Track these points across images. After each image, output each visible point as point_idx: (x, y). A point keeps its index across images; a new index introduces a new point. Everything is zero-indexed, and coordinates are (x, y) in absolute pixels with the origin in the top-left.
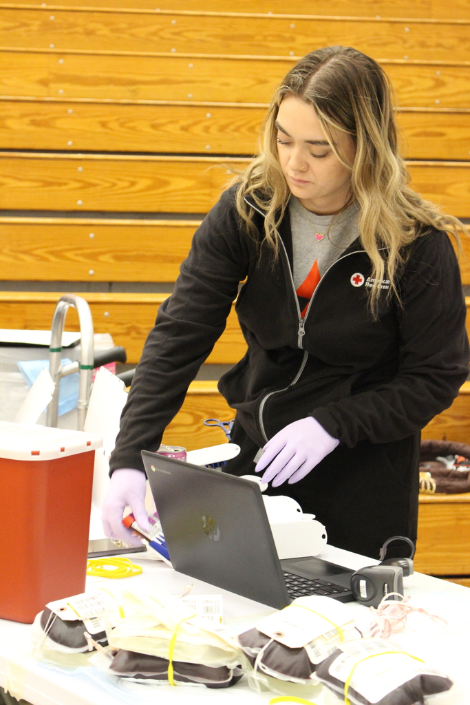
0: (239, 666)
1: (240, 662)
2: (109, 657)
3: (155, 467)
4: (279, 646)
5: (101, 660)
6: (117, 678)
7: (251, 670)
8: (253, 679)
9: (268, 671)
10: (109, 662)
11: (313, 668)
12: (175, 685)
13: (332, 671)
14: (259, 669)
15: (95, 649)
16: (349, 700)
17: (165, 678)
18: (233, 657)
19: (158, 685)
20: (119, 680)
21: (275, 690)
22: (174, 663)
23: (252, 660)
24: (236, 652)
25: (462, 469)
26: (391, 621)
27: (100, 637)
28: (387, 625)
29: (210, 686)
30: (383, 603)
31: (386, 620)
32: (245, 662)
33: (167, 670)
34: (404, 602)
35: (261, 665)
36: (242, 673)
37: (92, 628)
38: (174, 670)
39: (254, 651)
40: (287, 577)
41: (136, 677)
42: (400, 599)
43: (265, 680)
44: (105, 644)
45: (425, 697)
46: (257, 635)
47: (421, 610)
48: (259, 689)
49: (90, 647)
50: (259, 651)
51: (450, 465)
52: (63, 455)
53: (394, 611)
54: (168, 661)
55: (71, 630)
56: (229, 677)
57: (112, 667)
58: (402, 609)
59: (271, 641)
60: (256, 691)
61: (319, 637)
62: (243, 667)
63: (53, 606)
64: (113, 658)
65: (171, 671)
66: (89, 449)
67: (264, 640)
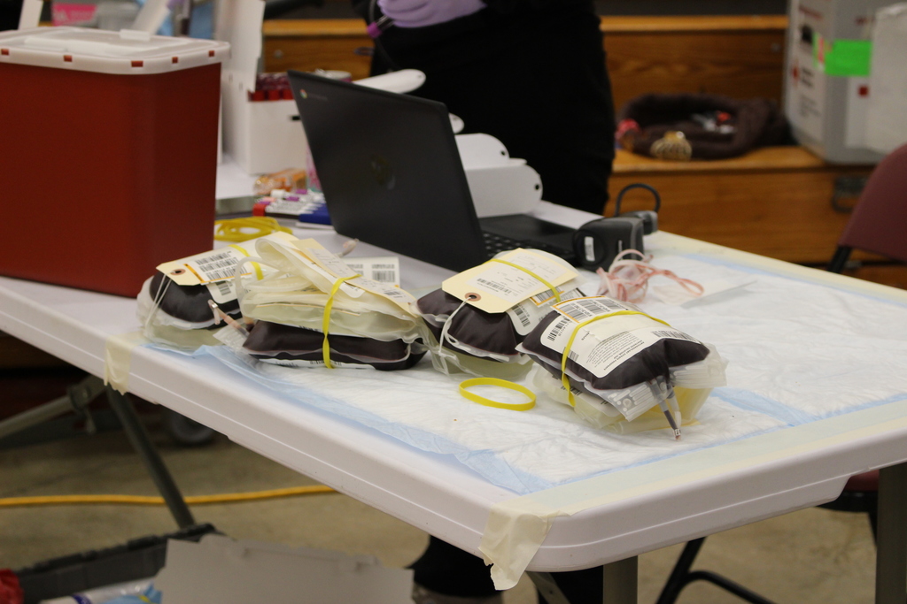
0: (419, 340)
1: (419, 334)
2: (243, 332)
3: (307, 91)
4: (473, 312)
5: (231, 338)
6: (253, 360)
7: (435, 345)
8: (438, 357)
9: (457, 344)
10: (242, 339)
11: (520, 339)
12: (333, 367)
13: (545, 340)
14: (446, 344)
15: (223, 324)
16: (567, 376)
17: (319, 357)
18: (411, 329)
19: (310, 368)
20: (257, 362)
21: (467, 371)
22: (330, 337)
23: (436, 331)
24: (414, 321)
25: (726, 129)
26: (627, 287)
27: (231, 307)
28: (621, 292)
29: (380, 367)
30: (617, 262)
31: (620, 285)
32: (426, 335)
33: (321, 347)
34: (645, 262)
35: (448, 337)
36: (423, 350)
37: (218, 296)
38: (331, 346)
39: (438, 319)
40: (488, 238)
41: (279, 357)
42: (639, 258)
43: (454, 357)
44: (238, 316)
45: (670, 369)
46: (444, 298)
47: (667, 273)
48: (446, 371)
49: (217, 320)
50: (447, 318)
51: (710, 125)
52: (176, 67)
53: (630, 275)
54: (322, 335)
55: (191, 298)
56: (406, 355)
57: (245, 345)
58: (641, 271)
59: (462, 305)
60: (443, 373)
61: (527, 300)
62: (424, 341)
63: (166, 268)
64: (248, 333)
65: (326, 349)
66: (212, 61)
67: (454, 305)
